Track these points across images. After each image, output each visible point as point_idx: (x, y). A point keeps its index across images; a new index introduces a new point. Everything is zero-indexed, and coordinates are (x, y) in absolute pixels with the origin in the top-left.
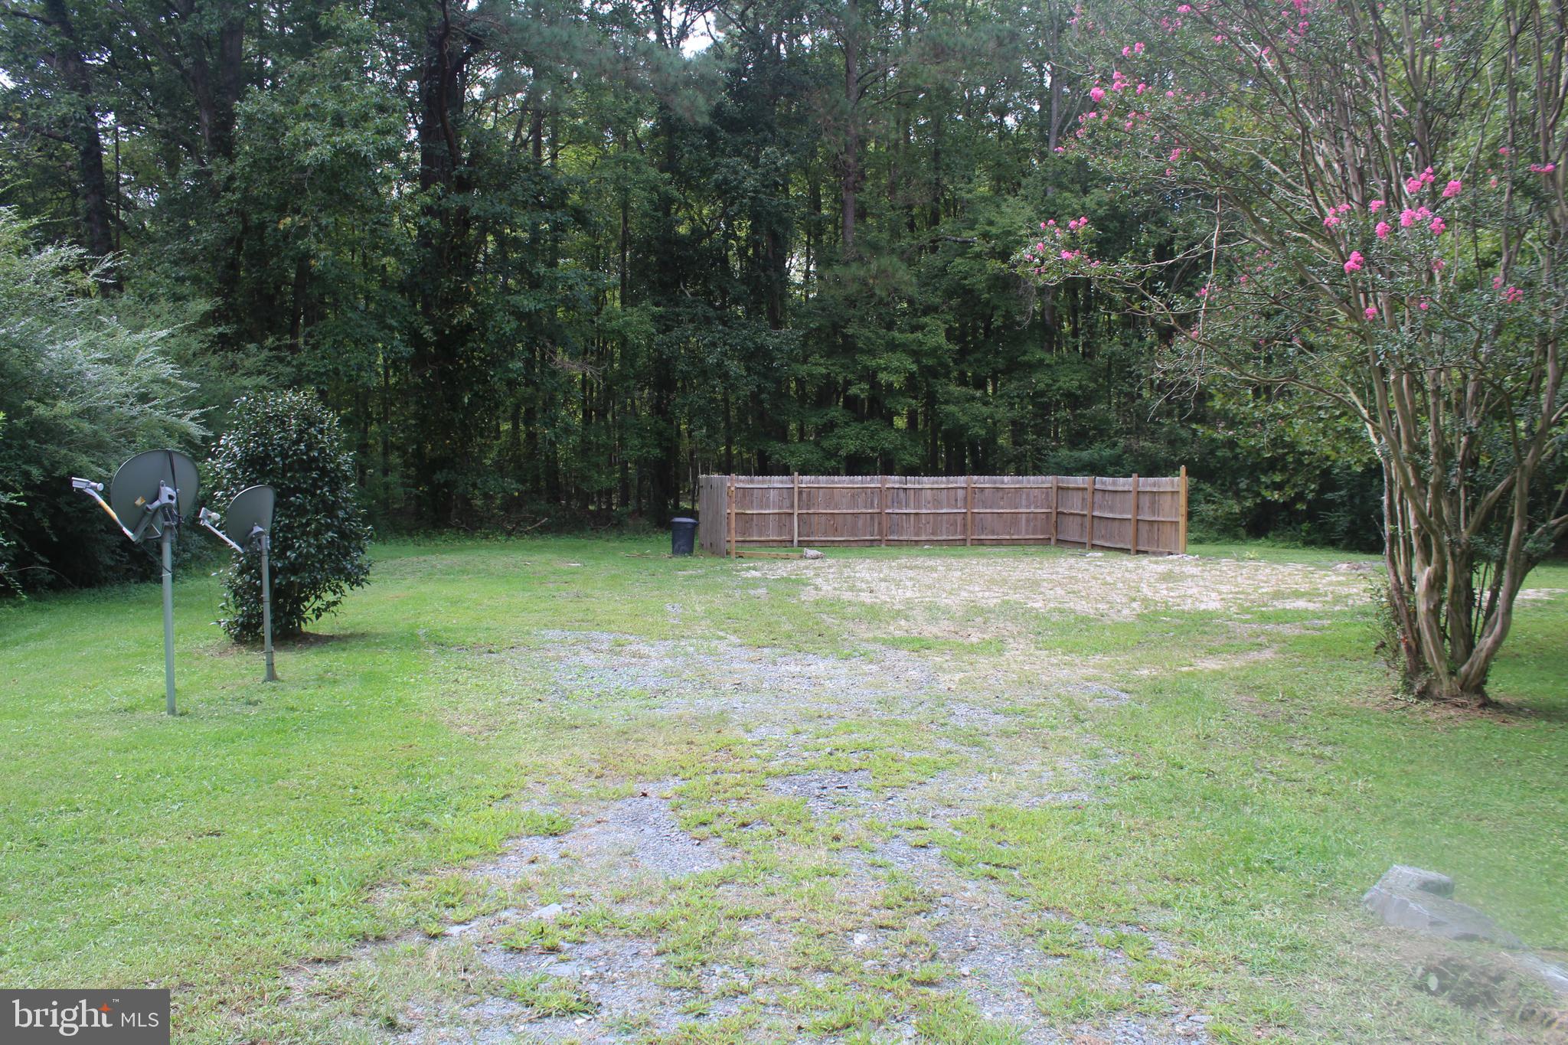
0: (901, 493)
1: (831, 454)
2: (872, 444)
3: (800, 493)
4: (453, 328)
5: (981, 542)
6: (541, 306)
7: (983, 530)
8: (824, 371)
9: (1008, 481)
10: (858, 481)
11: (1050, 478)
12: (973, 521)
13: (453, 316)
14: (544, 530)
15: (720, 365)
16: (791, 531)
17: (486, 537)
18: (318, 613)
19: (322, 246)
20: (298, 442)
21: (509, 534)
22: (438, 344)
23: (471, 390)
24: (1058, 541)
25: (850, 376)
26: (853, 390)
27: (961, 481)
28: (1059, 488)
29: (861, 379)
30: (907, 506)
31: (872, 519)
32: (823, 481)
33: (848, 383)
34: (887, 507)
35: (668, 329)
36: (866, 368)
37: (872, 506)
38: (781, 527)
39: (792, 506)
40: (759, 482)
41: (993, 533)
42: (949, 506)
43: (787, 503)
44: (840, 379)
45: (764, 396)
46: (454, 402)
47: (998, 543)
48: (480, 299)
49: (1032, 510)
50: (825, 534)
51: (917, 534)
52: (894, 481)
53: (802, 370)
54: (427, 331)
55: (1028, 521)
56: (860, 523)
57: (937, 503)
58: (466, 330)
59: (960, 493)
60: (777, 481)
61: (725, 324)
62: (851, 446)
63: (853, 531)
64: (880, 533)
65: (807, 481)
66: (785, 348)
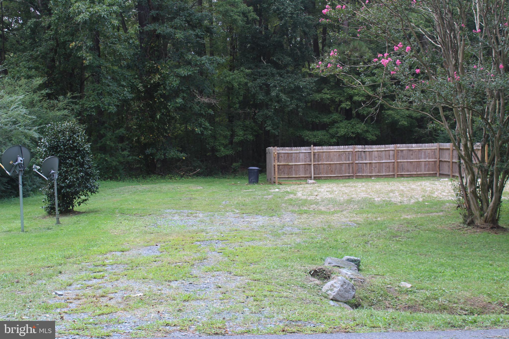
0: (363, 153)
1: (332, 136)
2: (353, 130)
3: (314, 155)
4: (151, 84)
5: (402, 176)
6: (190, 73)
7: (403, 170)
8: (329, 96)
9: (415, 146)
10: (342, 148)
11: (436, 144)
12: (398, 165)
13: (151, 79)
14: (198, 175)
15: (277, 96)
16: (310, 173)
17: (171, 178)
18: (79, 204)
19: (88, 55)
20: (69, 140)
21: (182, 177)
22: (145, 92)
23: (161, 112)
24: (440, 174)
25: (342, 99)
26: (343, 105)
27: (391, 147)
28: (440, 149)
29: (347, 100)
30: (366, 159)
31: (349, 166)
32: (325, 148)
33: (341, 102)
34: (356, 160)
35: (255, 80)
36: (348, 94)
37: (349, 160)
38: (306, 171)
39: (311, 161)
40: (295, 150)
41: (408, 171)
42: (386, 159)
43: (308, 159)
44: (337, 100)
45: (299, 110)
46: (153, 117)
47: (411, 176)
48: (162, 71)
49: (427, 160)
50: (327, 173)
51: (371, 173)
52: (359, 148)
53: (318, 97)
54: (140, 87)
55: (425, 165)
56: (343, 168)
57: (380, 157)
58: (157, 85)
59: (391, 153)
60: (303, 149)
61: (281, 76)
62: (342, 132)
63: (340, 171)
64: (353, 173)
65: (317, 149)
66: (308, 86)
